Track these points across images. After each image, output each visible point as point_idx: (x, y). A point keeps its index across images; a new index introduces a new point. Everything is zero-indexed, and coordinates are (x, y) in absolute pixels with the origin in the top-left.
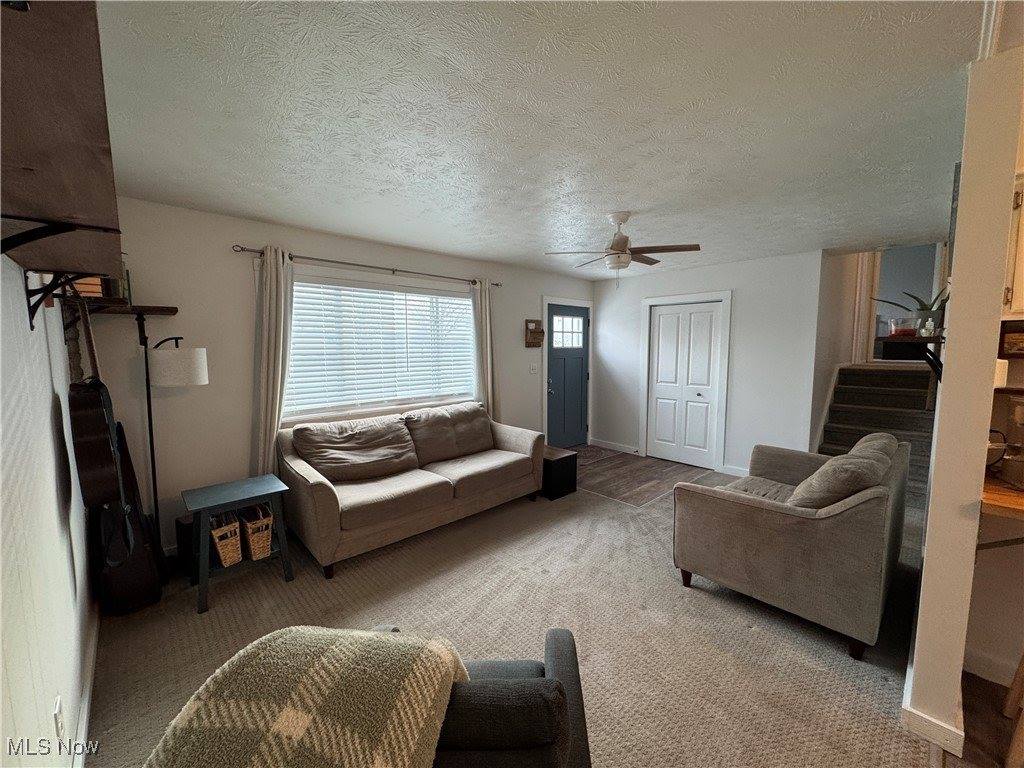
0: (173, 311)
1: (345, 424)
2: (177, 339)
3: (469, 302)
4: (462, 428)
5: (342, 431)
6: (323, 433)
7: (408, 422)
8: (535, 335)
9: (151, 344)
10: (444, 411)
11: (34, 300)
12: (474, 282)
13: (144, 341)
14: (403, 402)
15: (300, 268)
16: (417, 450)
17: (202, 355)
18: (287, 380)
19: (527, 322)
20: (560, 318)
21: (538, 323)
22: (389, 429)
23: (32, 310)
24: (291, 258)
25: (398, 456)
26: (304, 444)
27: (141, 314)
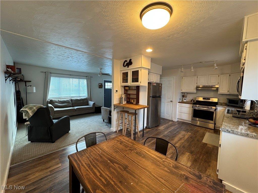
0: (31, 81)
1: (59, 100)
2: (31, 86)
3: (86, 80)
4: (81, 101)
5: (58, 101)
6: (55, 100)
7: (71, 100)
8: (101, 86)
9: (27, 86)
10: (79, 98)
11: (6, 78)
12: (87, 77)
13: (26, 86)
14: (72, 97)
15: (52, 75)
16: (72, 104)
17: (34, 88)
18: (49, 92)
19: (99, 84)
20: (107, 83)
21: (101, 84)
22: (67, 101)
23: (6, 80)
24: (51, 73)
25: (68, 105)
26: (51, 102)
27: (26, 82)
